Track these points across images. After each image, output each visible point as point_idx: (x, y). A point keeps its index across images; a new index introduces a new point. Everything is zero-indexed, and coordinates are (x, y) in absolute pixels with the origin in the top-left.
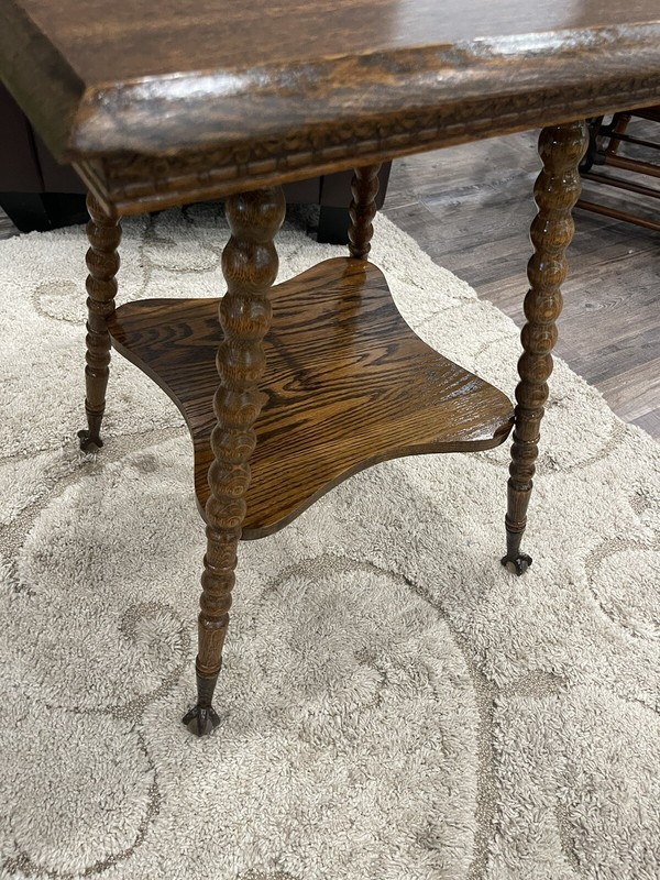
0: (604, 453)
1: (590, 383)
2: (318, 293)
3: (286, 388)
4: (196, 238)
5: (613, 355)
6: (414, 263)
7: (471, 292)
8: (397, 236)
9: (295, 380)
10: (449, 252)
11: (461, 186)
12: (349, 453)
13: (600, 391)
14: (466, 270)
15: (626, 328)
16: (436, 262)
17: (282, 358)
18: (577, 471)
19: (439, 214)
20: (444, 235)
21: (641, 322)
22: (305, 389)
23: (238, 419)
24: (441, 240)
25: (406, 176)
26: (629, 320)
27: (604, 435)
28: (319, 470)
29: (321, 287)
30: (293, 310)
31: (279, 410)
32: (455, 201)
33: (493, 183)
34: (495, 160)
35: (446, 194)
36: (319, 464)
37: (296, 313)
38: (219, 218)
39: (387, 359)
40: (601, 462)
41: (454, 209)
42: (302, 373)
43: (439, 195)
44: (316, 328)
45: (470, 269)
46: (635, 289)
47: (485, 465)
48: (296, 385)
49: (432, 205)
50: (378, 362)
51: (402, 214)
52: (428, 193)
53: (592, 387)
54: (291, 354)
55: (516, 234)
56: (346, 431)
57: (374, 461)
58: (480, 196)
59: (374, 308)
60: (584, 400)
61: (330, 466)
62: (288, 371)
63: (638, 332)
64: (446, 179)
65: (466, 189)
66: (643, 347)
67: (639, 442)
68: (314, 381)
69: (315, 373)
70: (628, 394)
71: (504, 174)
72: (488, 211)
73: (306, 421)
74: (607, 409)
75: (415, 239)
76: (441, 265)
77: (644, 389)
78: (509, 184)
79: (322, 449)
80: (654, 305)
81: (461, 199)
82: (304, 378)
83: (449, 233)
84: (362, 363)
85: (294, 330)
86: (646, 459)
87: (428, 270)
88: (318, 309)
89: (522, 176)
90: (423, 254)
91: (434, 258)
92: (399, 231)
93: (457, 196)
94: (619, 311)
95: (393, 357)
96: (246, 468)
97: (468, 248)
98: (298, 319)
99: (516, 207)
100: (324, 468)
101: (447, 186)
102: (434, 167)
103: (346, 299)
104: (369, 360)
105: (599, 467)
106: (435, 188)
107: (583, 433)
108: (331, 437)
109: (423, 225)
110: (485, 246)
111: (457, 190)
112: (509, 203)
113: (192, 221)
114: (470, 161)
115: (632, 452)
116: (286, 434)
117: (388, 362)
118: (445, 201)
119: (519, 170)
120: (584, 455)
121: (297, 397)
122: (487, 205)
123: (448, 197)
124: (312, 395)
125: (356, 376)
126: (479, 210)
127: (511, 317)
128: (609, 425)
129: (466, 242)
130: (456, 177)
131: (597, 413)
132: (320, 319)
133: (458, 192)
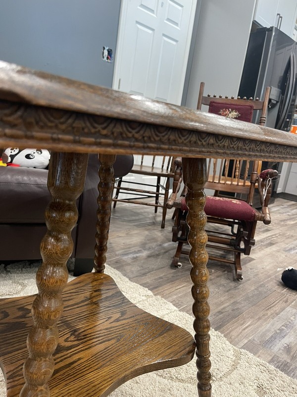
0: (235, 367)
1: (216, 330)
2: (81, 289)
3: (66, 340)
4: (11, 279)
5: (221, 315)
6: (122, 282)
7: (150, 293)
8: (112, 271)
9: (71, 335)
10: (137, 276)
11: (136, 250)
12: (108, 376)
13: (222, 333)
14: (145, 284)
15: (222, 303)
16: (131, 281)
17: (63, 324)
18: (225, 379)
19: (129, 261)
20: (133, 269)
21: (227, 299)
22: (78, 340)
23: (44, 348)
24: (132, 272)
25: (112, 247)
26: (222, 299)
27: (231, 357)
28: (92, 391)
29: (82, 286)
30: (67, 298)
31: (62, 354)
32: (135, 256)
33: (150, 248)
34: (148, 240)
35: (131, 253)
36: (90, 387)
37: (69, 300)
38: (23, 269)
39: (122, 318)
40: (235, 372)
41: (135, 259)
42: (75, 331)
43: (128, 254)
44: (81, 306)
45: (147, 283)
46: (220, 285)
47: (177, 383)
48: (72, 338)
49: (125, 258)
50: (117, 320)
51: (112, 262)
52: (123, 253)
53: (217, 332)
54: (68, 321)
55: (164, 267)
56: (105, 362)
57: (124, 380)
58: (145, 254)
59: (111, 294)
60: (216, 339)
61: (98, 386)
62: (67, 331)
63: (228, 304)
64: (129, 248)
65: (139, 251)
66: (232, 310)
67: (248, 358)
68: (82, 334)
69: (83, 330)
70: (234, 334)
71: (154, 245)
72: (150, 259)
73: (79, 359)
74: (227, 342)
75: (120, 272)
76: (134, 282)
77: (240, 331)
78: (156, 248)
79: (91, 376)
80: (230, 292)
81: (138, 255)
82: (77, 333)
83: (135, 269)
84: (109, 322)
85: (69, 308)
86: (255, 367)
87: (128, 284)
88: (82, 297)
89: (160, 245)
90: (125, 277)
91: (130, 279)
92: (113, 269)
93: (135, 254)
94: (217, 295)
95: (125, 317)
96: (46, 388)
97: (144, 274)
98: (71, 302)
99: (161, 257)
100: (93, 389)
101: (130, 250)
102: (124, 243)
103: (95, 291)
104: (112, 320)
105: (235, 375)
106: (125, 251)
107: (221, 357)
108: (96, 367)
109: (123, 266)
110: (152, 272)
111: (135, 251)
112: (158, 255)
113: (9, 272)
114: (138, 241)
115: (247, 364)
116: (67, 369)
117: (122, 320)
118: (131, 256)
119: (159, 243)
120: (225, 370)
121: (73, 345)
122: (149, 257)
123: (131, 255)
124: (82, 343)
125: (107, 329)
126: (146, 259)
127: (171, 302)
128: (232, 351)
129: (143, 272)
130: (134, 247)
131: (224, 345)
132: (83, 302)
133: (135, 252)
